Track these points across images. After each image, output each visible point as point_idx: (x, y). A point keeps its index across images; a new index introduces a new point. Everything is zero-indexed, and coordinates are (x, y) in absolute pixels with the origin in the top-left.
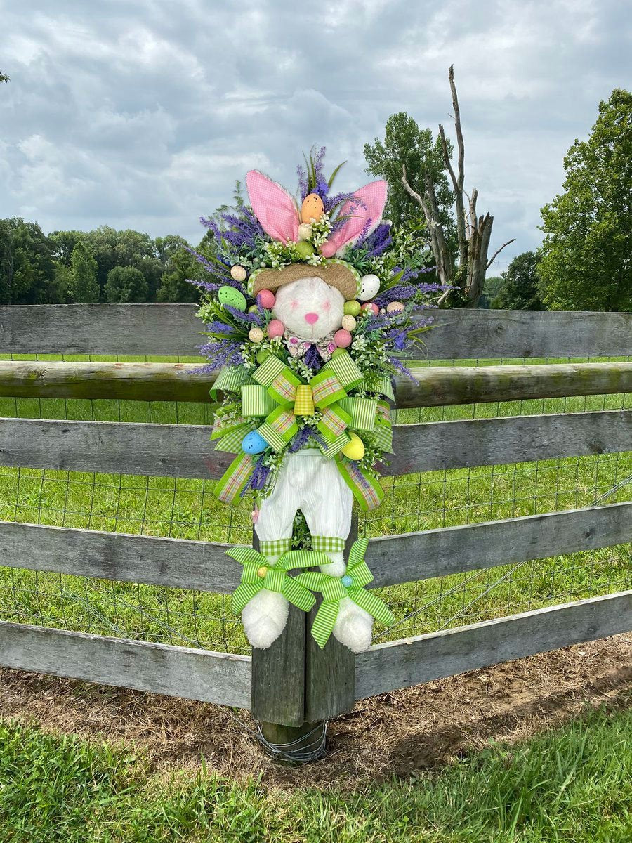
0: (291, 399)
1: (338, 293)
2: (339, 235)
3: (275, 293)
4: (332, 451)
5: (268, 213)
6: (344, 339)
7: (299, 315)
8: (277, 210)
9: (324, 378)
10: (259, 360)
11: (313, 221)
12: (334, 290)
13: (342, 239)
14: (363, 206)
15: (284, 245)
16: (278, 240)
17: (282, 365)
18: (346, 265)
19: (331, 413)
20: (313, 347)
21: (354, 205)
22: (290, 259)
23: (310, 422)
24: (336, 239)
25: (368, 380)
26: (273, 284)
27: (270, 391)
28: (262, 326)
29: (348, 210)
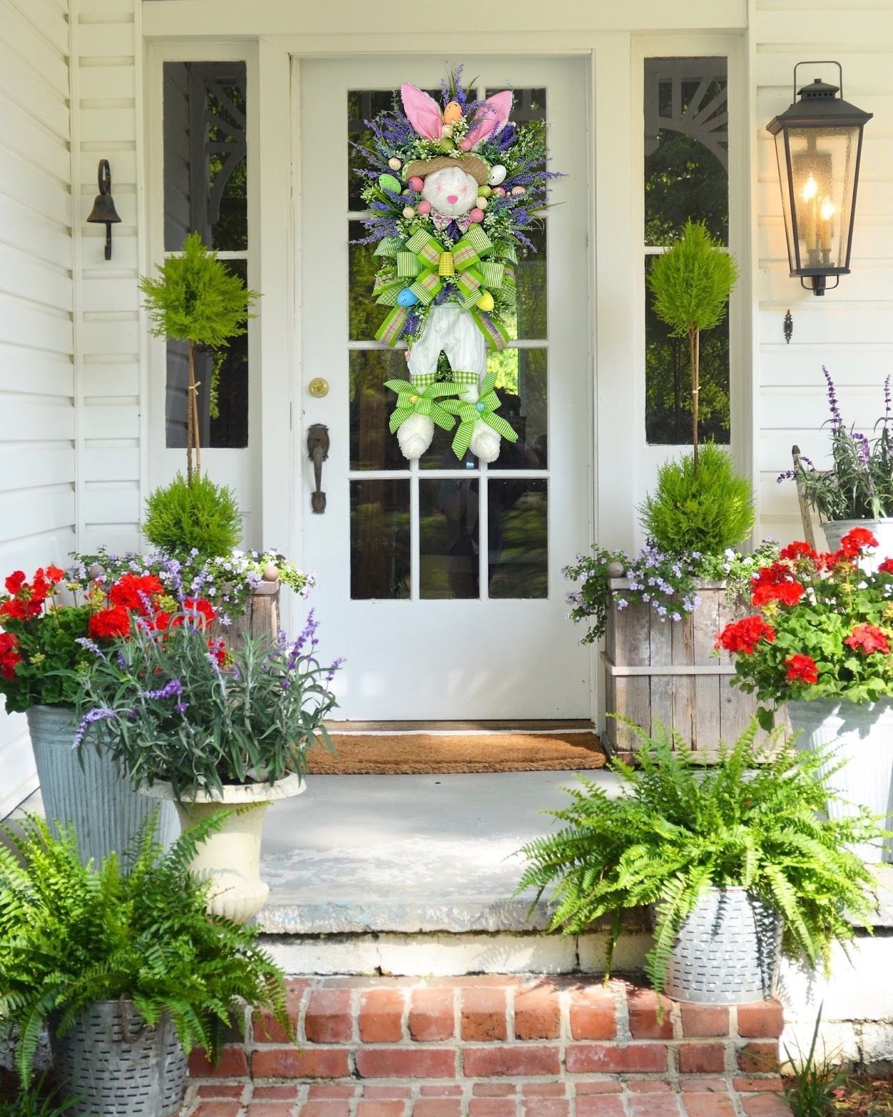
0: (436, 263)
1: (473, 179)
2: (474, 134)
3: (423, 179)
4: (468, 305)
5: (418, 115)
6: (478, 215)
7: (442, 198)
8: (426, 114)
9: (462, 247)
10: (411, 233)
11: (454, 122)
12: (470, 177)
13: (476, 137)
14: (493, 111)
15: (431, 142)
16: (426, 138)
17: (429, 237)
18: (479, 157)
19: (468, 274)
20: (454, 222)
21: (486, 110)
22: (435, 153)
23: (451, 281)
24: (472, 137)
25: (497, 248)
26: (422, 172)
27: (419, 257)
28: (413, 205)
29: (481, 114)
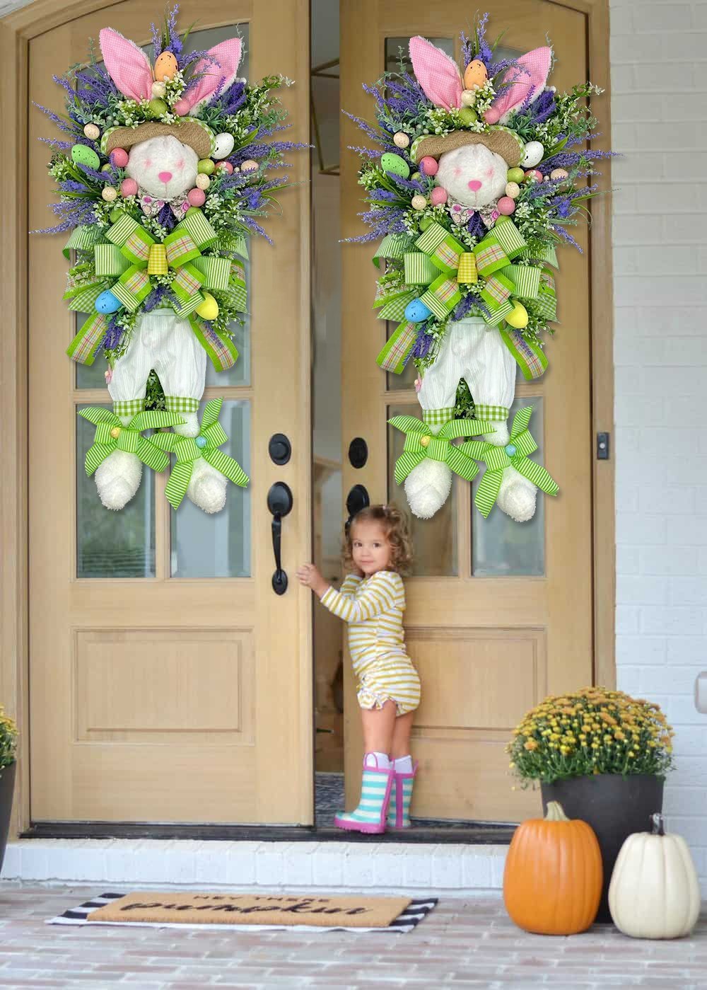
0: (145, 258)
1: (192, 151)
2: (193, 93)
3: (128, 152)
4: (185, 311)
5: (121, 69)
6: (198, 197)
7: (153, 173)
8: (131, 68)
9: (178, 237)
10: (113, 219)
11: (167, 79)
12: (188, 148)
13: (196, 97)
14: (217, 64)
15: (137, 103)
16: (131, 98)
17: (136, 225)
18: (200, 123)
19: (185, 272)
20: (167, 206)
21: (208, 63)
22: (143, 118)
23: (164, 281)
24: (190, 98)
25: (222, 239)
26: (126, 142)
27: (123, 251)
28: (115, 185)
29: (202, 68)
